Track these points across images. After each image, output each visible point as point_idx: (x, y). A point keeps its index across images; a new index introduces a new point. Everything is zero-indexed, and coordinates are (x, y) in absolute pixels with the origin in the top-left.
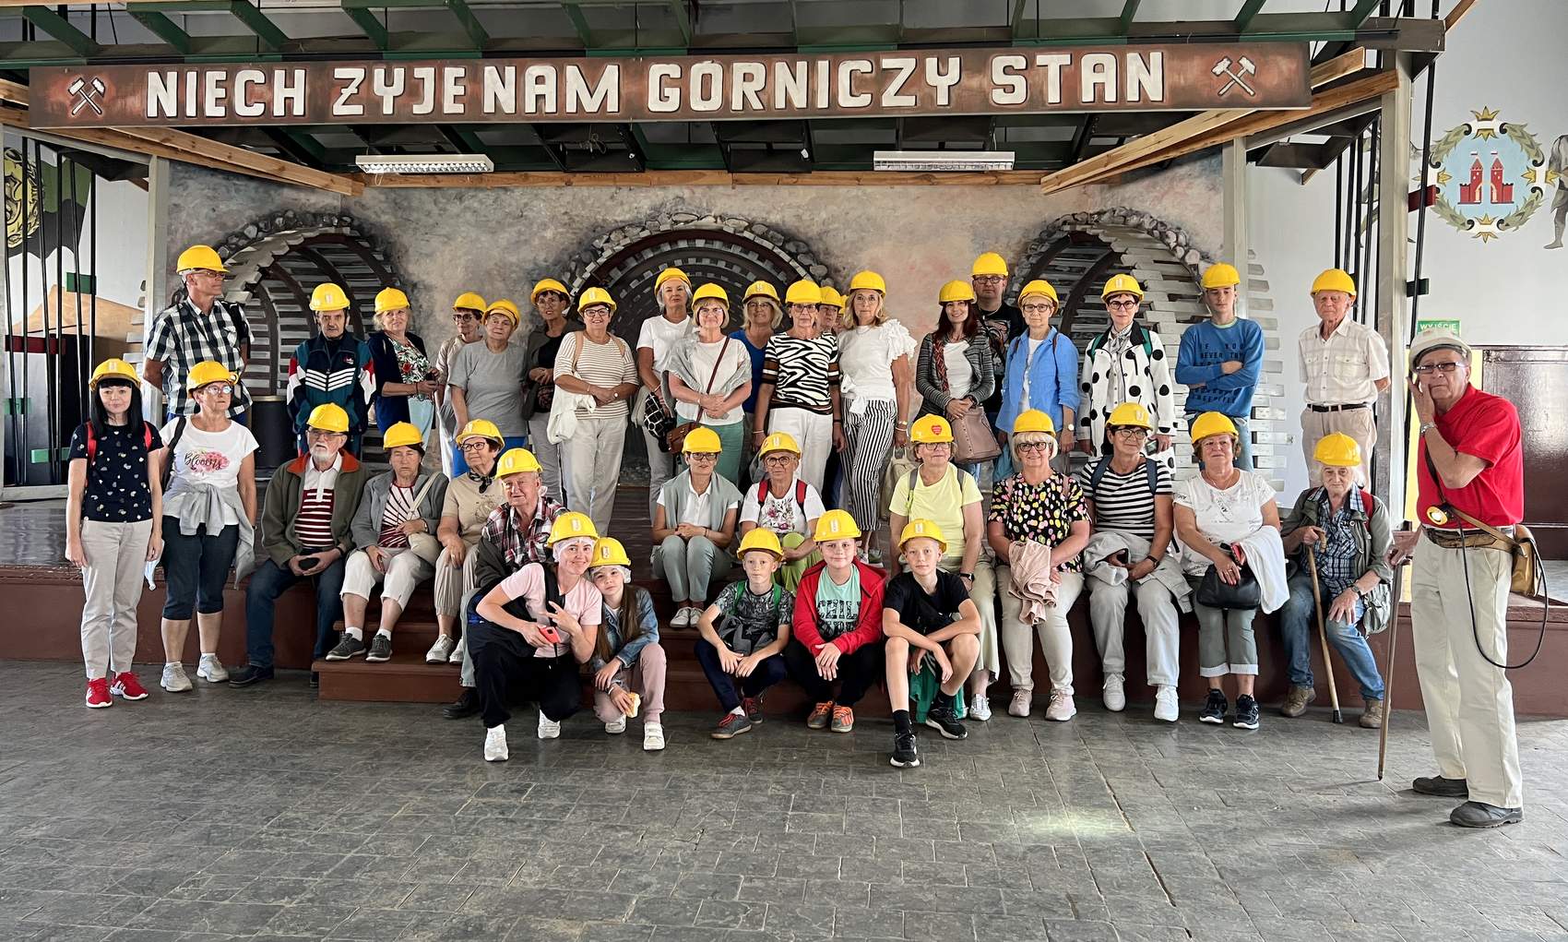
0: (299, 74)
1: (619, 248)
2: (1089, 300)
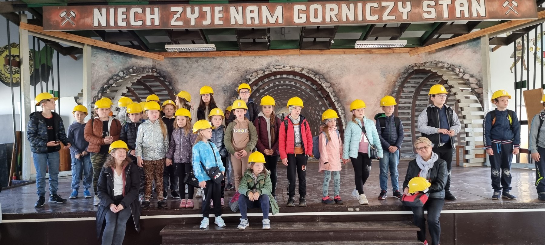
0: (156, 10)
1: (257, 78)
2: (422, 93)
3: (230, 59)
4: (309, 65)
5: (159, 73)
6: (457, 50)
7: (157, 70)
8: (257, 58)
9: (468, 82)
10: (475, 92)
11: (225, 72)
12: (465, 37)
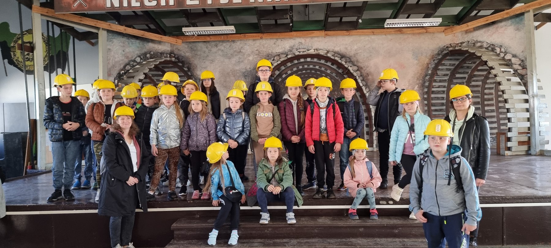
1: (279, 62)
2: (457, 76)
3: (250, 42)
4: (335, 47)
5: (178, 58)
6: (497, 28)
7: (175, 55)
8: (279, 41)
9: (510, 62)
10: (518, 73)
11: (245, 56)
12: (507, 13)
